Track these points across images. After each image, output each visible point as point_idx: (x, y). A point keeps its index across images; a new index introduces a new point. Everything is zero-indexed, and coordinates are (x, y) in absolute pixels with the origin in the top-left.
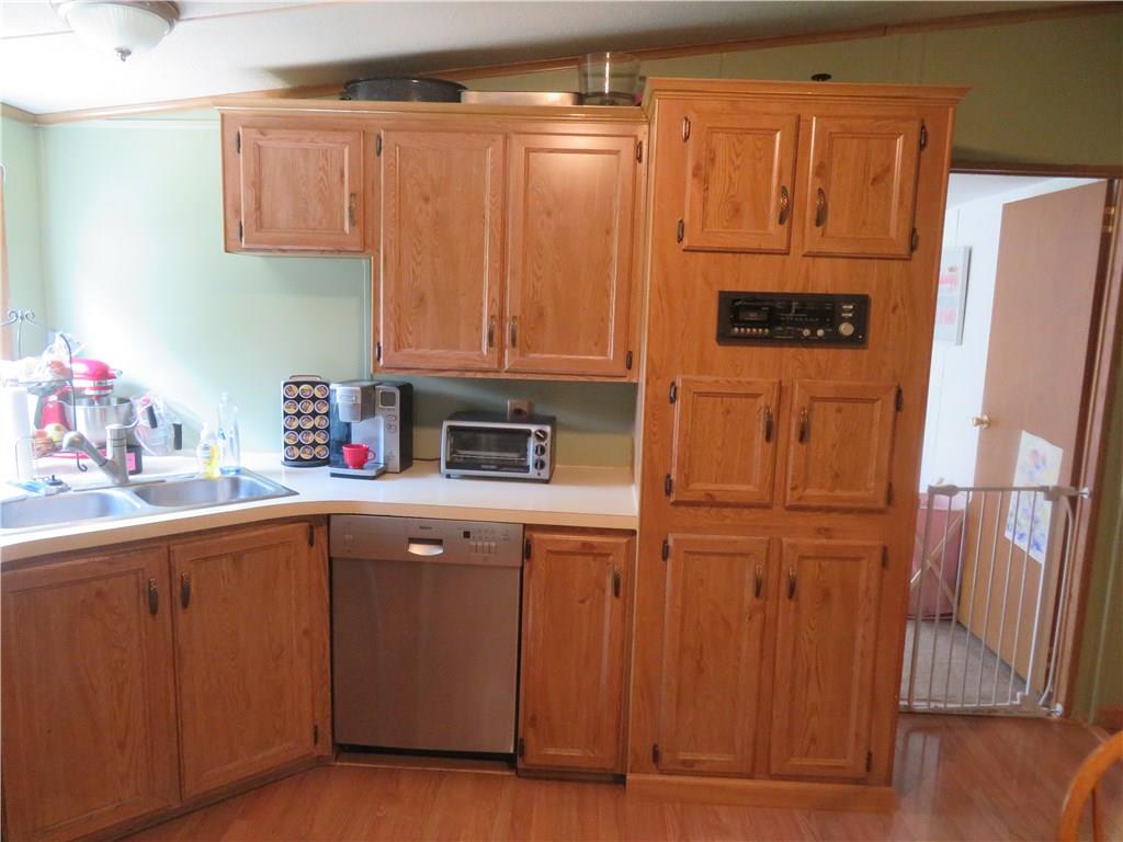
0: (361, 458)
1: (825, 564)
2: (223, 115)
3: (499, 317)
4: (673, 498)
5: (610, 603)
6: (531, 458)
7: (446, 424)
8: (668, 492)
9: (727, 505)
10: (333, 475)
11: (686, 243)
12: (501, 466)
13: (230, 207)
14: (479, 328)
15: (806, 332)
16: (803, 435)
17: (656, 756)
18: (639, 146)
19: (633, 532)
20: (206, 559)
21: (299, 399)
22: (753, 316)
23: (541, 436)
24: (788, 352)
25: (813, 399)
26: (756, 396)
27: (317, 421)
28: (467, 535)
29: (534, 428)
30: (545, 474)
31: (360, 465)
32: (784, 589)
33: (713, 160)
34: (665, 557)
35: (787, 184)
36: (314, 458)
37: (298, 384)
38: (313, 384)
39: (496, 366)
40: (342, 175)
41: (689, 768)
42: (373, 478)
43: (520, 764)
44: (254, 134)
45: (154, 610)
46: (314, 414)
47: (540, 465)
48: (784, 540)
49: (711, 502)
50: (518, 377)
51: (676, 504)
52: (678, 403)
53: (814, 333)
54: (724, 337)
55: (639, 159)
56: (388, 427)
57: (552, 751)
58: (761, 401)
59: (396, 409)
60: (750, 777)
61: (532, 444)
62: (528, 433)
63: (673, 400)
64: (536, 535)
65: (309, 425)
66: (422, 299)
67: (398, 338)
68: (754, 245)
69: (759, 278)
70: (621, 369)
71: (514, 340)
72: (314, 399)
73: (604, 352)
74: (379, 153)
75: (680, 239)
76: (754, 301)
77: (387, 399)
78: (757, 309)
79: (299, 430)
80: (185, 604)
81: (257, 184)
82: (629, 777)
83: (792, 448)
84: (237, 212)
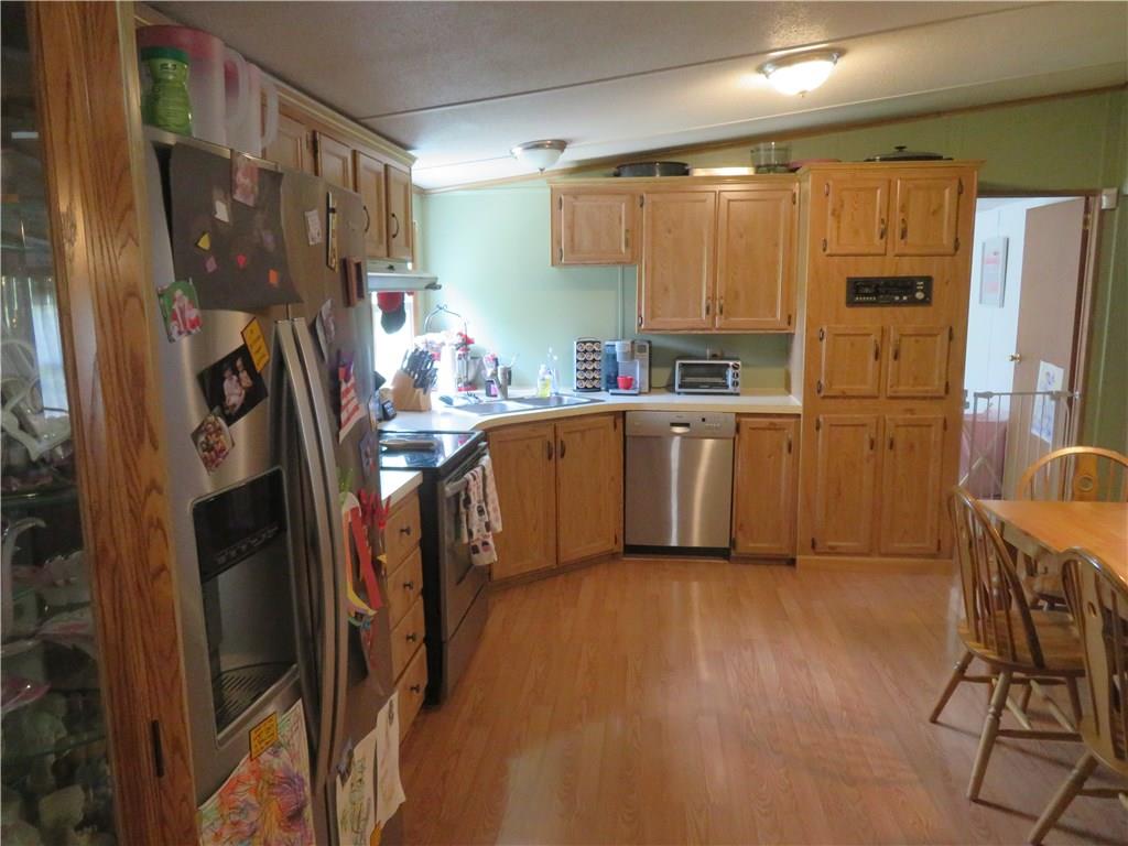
0: (629, 384)
1: (910, 429)
2: (552, 190)
3: (712, 298)
4: (822, 394)
5: (785, 458)
6: (730, 380)
7: (678, 362)
8: (819, 391)
9: (854, 397)
10: (612, 394)
11: (828, 252)
12: (712, 385)
13: (556, 241)
14: (700, 304)
15: (897, 298)
16: (896, 356)
17: (813, 545)
18: (794, 195)
19: (799, 416)
20: (570, 433)
21: (586, 351)
22: (867, 290)
23: (735, 367)
24: (887, 310)
25: (902, 335)
26: (869, 335)
27: (595, 365)
28: (704, 420)
29: (731, 363)
30: (738, 389)
31: (627, 388)
32: (887, 443)
33: (842, 206)
34: (818, 428)
35: (884, 217)
36: (594, 387)
37: (585, 343)
38: (593, 343)
39: (710, 326)
40: (620, 219)
41: (833, 551)
42: (636, 395)
43: (733, 553)
44: (571, 199)
45: (550, 457)
46: (594, 360)
47: (735, 384)
48: (887, 417)
49: (844, 396)
50: (723, 332)
51: (824, 397)
52: (825, 341)
53: (901, 298)
54: (851, 303)
55: (794, 203)
56: (642, 366)
57: (751, 545)
58: (873, 337)
59: (647, 354)
60: (868, 555)
61: (730, 372)
62: (728, 366)
63: (821, 339)
64: (743, 419)
65: (591, 368)
66: (666, 290)
67: (653, 312)
68: (866, 251)
69: (869, 269)
70: (785, 325)
71: (721, 312)
72: (594, 351)
73: (774, 316)
74: (642, 206)
75: (825, 250)
76: (868, 282)
77: (642, 349)
78: (869, 286)
79: (586, 370)
80: (562, 455)
81: (571, 227)
82: (798, 557)
83: (890, 363)
84: (559, 243)
